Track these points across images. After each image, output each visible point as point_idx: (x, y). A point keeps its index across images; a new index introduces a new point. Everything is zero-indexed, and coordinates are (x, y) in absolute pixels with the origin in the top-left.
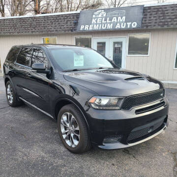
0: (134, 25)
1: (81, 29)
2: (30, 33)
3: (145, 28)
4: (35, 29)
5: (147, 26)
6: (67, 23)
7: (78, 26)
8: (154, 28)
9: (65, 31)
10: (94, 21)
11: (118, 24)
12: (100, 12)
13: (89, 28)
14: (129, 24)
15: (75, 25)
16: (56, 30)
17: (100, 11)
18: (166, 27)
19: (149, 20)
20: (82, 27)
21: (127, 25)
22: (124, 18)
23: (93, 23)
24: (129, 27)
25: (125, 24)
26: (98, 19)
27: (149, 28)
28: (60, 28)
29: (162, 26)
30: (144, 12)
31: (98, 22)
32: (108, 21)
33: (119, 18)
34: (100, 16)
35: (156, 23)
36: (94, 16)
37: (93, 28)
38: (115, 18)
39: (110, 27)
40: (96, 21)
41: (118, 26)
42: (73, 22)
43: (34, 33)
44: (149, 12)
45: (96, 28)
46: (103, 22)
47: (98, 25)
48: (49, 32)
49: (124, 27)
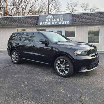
0: (68, 22)
2: (10, 26)
3: (74, 24)
4: (13, 24)
5: (75, 23)
6: (32, 21)
7: (39, 23)
8: (78, 24)
9: (31, 25)
10: (47, 20)
11: (60, 22)
12: (50, 16)
13: (45, 24)
14: (66, 22)
15: (37, 22)
16: (26, 25)
18: (83, 24)
19: (75, 21)
20: (41, 23)
22: (63, 19)
23: (47, 21)
24: (66, 23)
25: (64, 22)
26: (50, 19)
27: (76, 24)
28: (29, 24)
29: (82, 23)
30: (72, 17)
31: (49, 21)
32: (55, 20)
33: (60, 19)
34: (50, 18)
35: (78, 22)
36: (47, 18)
37: (47, 24)
38: (58, 19)
39: (56, 23)
40: (49, 20)
41: (60, 23)
42: (35, 20)
43: (12, 26)
44: (75, 17)
45: (49, 24)
46: (52, 21)
47: (50, 22)
48: (22, 26)
49: (63, 24)
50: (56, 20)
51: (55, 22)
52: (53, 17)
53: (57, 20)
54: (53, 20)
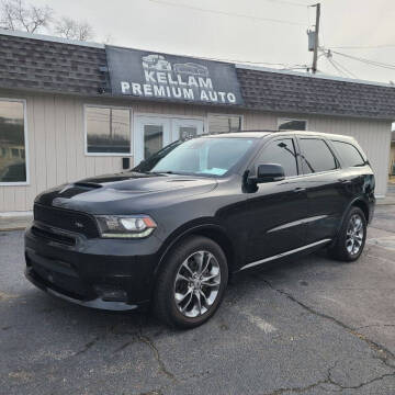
1: (124, 91)
3: (250, 106)
5: (252, 104)
9: (78, 88)
10: (148, 76)
11: (203, 92)
12: (157, 60)
13: (143, 90)
15: (102, 78)
16: (46, 84)
17: (156, 56)
18: (277, 108)
19: (251, 94)
20: (125, 87)
21: (219, 97)
22: (209, 80)
24: (223, 100)
25: (215, 94)
26: (158, 74)
31: (159, 81)
32: (180, 82)
33: (201, 80)
35: (262, 99)
36: (146, 65)
37: (153, 91)
38: (193, 79)
39: (189, 95)
40: (155, 76)
41: (204, 96)
42: (92, 68)
44: (246, 79)
45: (160, 92)
46: (171, 82)
47: (162, 88)
48: (21, 86)
49: (216, 99)
50: (185, 79)
51: (185, 90)
52: (169, 68)
53: (190, 84)
54: (175, 79)
